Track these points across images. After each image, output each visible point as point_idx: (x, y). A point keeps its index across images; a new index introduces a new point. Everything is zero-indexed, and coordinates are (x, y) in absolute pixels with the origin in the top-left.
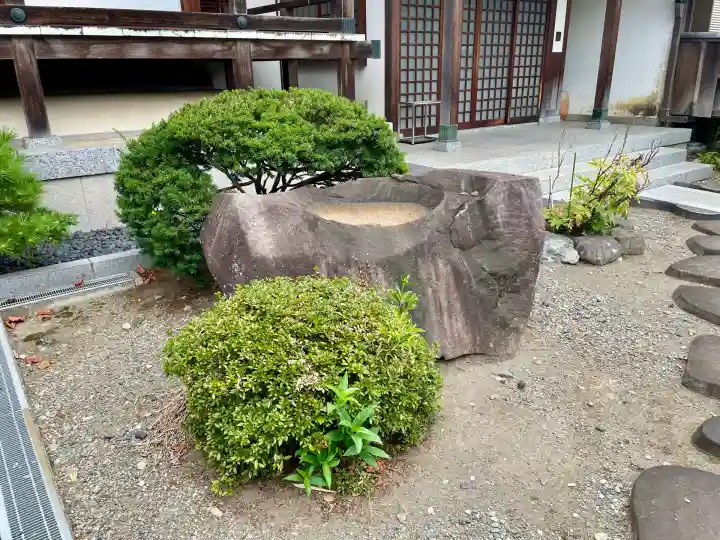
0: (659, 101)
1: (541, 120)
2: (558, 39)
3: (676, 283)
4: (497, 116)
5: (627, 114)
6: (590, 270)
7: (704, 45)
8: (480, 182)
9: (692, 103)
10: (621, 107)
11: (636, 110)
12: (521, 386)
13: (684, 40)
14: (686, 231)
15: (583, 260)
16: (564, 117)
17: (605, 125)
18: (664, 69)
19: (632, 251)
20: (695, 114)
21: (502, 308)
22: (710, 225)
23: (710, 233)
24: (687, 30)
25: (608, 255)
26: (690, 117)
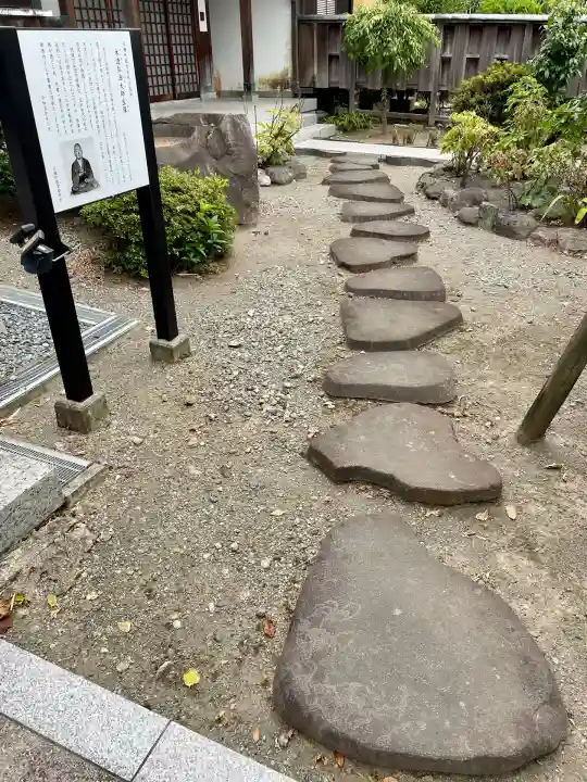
0: (290, 75)
1: (202, 95)
2: (203, 19)
3: (328, 187)
4: (166, 90)
5: (268, 89)
6: (279, 188)
7: (315, 25)
8: (214, 119)
9: (313, 77)
10: (262, 82)
11: (274, 84)
12: (266, 234)
13: (301, 22)
14: (328, 164)
15: (274, 183)
16: (219, 94)
17: (255, 97)
18: (290, 47)
19: (300, 175)
20: (318, 86)
21: (245, 197)
22: (339, 159)
23: (340, 162)
24: (301, 13)
25: (287, 178)
26: (315, 89)
